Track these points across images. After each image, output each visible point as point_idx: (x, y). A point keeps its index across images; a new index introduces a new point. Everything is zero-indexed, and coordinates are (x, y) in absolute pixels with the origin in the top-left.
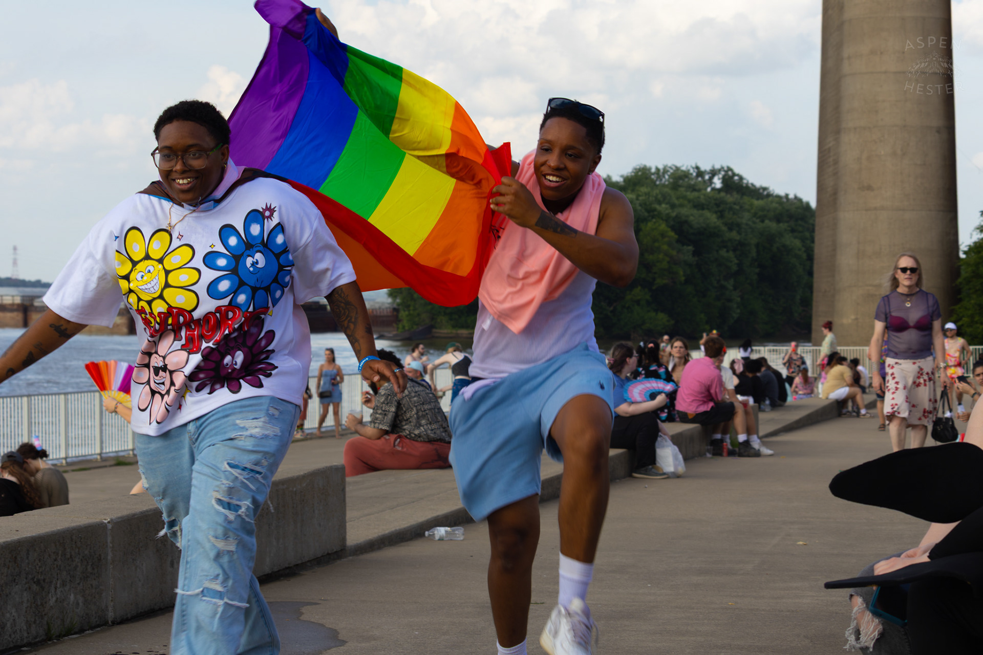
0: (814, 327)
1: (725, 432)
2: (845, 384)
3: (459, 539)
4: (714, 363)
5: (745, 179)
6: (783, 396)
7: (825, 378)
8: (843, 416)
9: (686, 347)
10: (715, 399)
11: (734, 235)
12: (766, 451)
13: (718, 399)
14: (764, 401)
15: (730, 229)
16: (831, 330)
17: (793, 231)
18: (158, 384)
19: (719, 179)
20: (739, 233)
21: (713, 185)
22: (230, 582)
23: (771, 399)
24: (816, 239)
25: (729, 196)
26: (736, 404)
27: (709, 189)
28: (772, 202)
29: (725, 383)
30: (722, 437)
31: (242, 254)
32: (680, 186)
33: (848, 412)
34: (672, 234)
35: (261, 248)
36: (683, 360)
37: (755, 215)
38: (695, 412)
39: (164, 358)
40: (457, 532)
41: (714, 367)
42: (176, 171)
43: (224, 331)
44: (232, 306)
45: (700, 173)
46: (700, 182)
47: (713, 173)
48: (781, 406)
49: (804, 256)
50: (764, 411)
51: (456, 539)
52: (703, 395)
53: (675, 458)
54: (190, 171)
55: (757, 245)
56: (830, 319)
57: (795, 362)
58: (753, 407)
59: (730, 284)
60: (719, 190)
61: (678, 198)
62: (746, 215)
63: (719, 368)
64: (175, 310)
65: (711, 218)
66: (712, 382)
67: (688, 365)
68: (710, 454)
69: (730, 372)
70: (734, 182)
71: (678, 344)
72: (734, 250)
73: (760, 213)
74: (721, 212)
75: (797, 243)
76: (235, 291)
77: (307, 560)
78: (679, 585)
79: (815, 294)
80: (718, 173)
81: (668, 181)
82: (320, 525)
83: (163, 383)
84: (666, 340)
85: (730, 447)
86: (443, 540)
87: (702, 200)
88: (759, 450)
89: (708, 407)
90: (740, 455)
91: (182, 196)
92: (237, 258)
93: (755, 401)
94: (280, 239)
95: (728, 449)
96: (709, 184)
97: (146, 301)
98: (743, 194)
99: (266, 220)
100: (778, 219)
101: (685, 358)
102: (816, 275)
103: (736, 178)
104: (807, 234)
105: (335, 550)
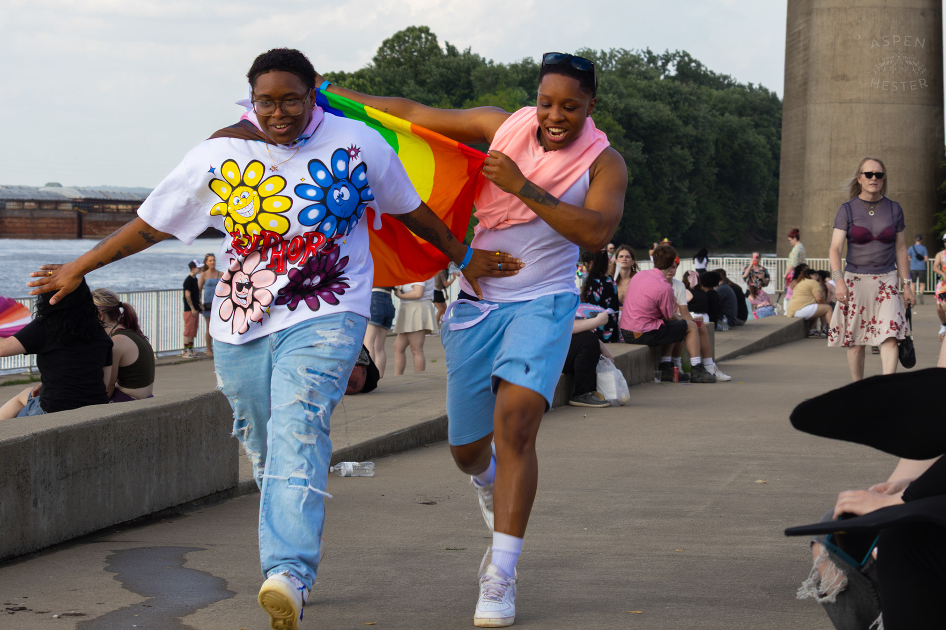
0: (779, 235)
1: (675, 354)
2: (813, 300)
3: (369, 475)
4: (665, 276)
5: (703, 66)
6: (743, 313)
7: (791, 294)
8: (811, 337)
9: (633, 257)
10: (666, 318)
11: (690, 130)
12: (722, 376)
13: (668, 317)
14: (721, 319)
15: (686, 123)
16: (798, 239)
17: (757, 126)
18: (241, 298)
19: (674, 66)
20: (696, 127)
21: (667, 73)
22: (314, 471)
23: (728, 317)
24: (783, 135)
25: (684, 85)
26: (689, 322)
27: (662, 77)
28: (733, 92)
29: (676, 299)
30: (672, 360)
31: (330, 187)
32: (629, 73)
33: (817, 332)
34: (619, 128)
35: (346, 183)
36: (629, 272)
37: (714, 106)
38: (643, 331)
39: (250, 276)
40: (366, 467)
41: (665, 281)
42: (274, 117)
43: (308, 254)
44: (318, 232)
45: (652, 59)
46: (652, 68)
47: (667, 59)
48: (740, 325)
49: (770, 155)
50: (721, 330)
51: (365, 475)
52: (652, 312)
53: (619, 383)
54: (286, 116)
55: (716, 143)
56: (798, 227)
57: (757, 275)
58: (707, 326)
59: (684, 186)
60: (673, 79)
61: (626, 88)
62: (704, 107)
63: (670, 281)
64: (267, 233)
65: (664, 110)
66: (662, 297)
67: (635, 276)
68: (658, 379)
69: (683, 285)
70: (691, 68)
71: (624, 253)
72: (690, 147)
73: (720, 105)
74: (675, 103)
75: (762, 139)
76: (322, 220)
77: (193, 499)
78: (620, 529)
79: (780, 198)
80: (672, 58)
81: (616, 67)
82: (208, 458)
83: (245, 299)
84: (611, 248)
85: (681, 371)
86: (350, 476)
87: (654, 89)
88: (714, 375)
89: (657, 326)
90: (693, 381)
91: (279, 139)
92: (325, 190)
93: (711, 320)
94: (362, 176)
95: (680, 374)
96: (662, 71)
97: (241, 224)
98: (701, 83)
99: (351, 158)
100: (740, 111)
101: (632, 270)
102: (781, 177)
103: (693, 64)
104: (774, 130)
105: (225, 488)
